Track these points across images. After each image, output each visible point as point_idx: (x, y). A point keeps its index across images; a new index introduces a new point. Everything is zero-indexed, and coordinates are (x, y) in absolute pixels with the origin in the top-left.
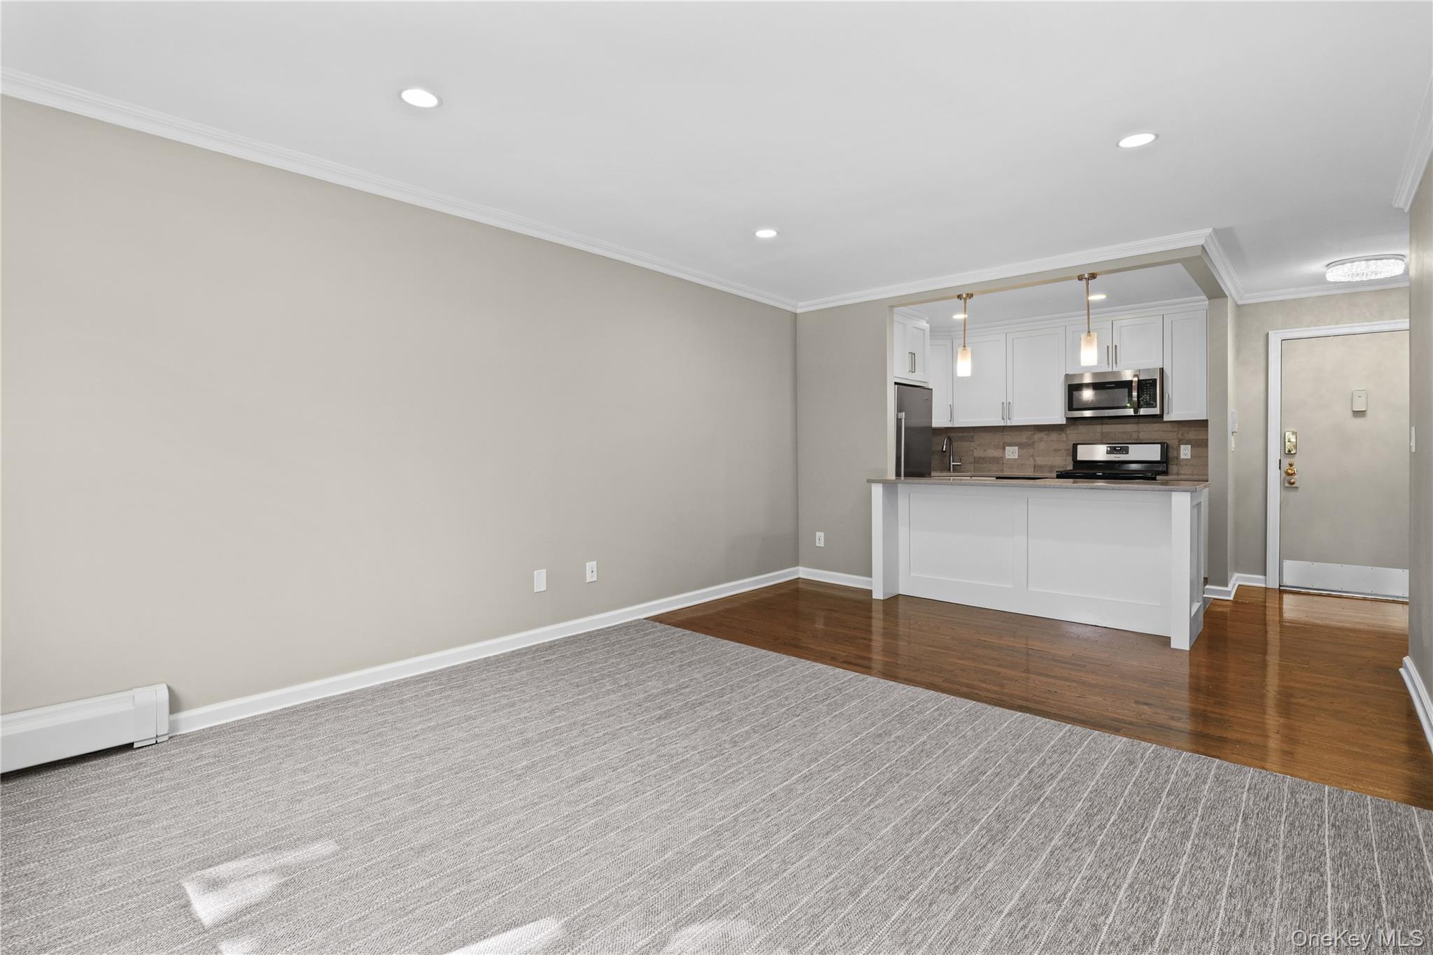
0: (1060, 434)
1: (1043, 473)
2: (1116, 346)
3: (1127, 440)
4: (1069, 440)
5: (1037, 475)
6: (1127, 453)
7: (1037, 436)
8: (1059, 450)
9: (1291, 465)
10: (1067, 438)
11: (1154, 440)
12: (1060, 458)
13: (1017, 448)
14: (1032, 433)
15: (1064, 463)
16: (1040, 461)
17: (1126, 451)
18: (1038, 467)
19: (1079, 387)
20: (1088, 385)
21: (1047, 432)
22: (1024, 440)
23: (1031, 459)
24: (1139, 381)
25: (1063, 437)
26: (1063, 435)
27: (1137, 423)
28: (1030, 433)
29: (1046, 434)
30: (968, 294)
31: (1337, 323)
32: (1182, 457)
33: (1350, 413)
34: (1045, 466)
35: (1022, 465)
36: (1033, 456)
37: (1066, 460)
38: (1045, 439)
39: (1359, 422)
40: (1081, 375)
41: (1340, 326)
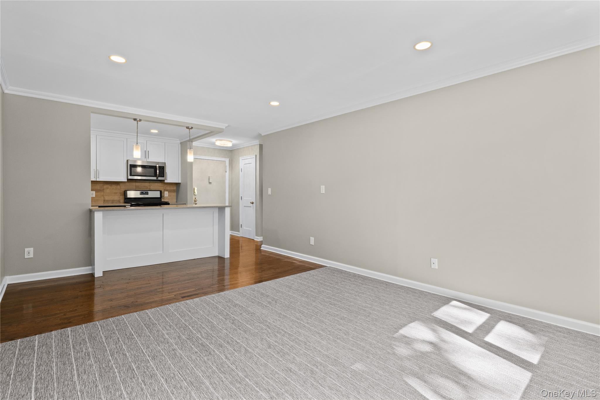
0: (117, 186)
1: (108, 203)
2: (148, 151)
3: (147, 189)
4: (121, 189)
5: (105, 205)
6: (148, 194)
7: (106, 186)
8: (117, 193)
9: (195, 198)
10: (120, 187)
11: (156, 189)
12: (117, 197)
13: (95, 192)
14: (103, 185)
15: (119, 199)
16: (107, 198)
17: (147, 194)
18: (106, 201)
19: (135, 166)
20: (139, 166)
21: (110, 185)
22: (99, 188)
23: (102, 197)
24: (159, 166)
25: (118, 187)
26: (118, 186)
27: (150, 183)
28: (101, 185)
29: (110, 186)
30: (140, 119)
31: (205, 156)
32: (165, 196)
33: (208, 183)
34: (110, 200)
35: (97, 200)
36: (103, 196)
37: (120, 198)
38: (109, 188)
39: (210, 185)
40: (135, 161)
41: (206, 157)
